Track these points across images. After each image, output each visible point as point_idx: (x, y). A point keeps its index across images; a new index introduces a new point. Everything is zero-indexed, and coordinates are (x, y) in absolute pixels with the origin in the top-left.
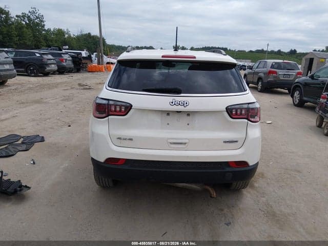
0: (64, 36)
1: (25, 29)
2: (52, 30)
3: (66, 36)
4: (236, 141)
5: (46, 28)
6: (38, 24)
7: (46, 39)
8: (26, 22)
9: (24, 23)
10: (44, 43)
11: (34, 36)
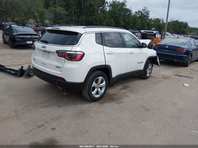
0: (160, 22)
1: (137, 19)
2: (153, 19)
3: (161, 22)
4: (60, 68)
5: (150, 18)
6: (145, 16)
7: (148, 25)
8: (139, 15)
9: (138, 16)
10: (146, 26)
11: (142, 23)
